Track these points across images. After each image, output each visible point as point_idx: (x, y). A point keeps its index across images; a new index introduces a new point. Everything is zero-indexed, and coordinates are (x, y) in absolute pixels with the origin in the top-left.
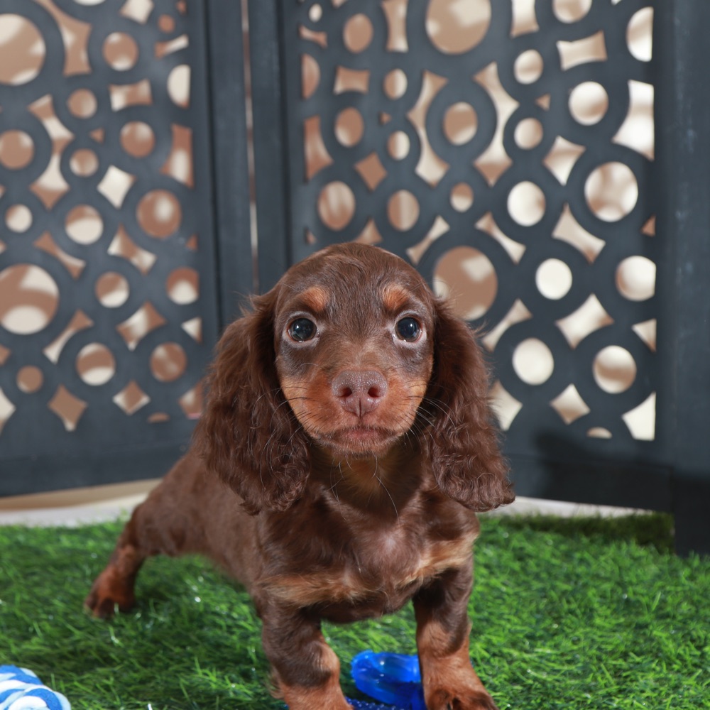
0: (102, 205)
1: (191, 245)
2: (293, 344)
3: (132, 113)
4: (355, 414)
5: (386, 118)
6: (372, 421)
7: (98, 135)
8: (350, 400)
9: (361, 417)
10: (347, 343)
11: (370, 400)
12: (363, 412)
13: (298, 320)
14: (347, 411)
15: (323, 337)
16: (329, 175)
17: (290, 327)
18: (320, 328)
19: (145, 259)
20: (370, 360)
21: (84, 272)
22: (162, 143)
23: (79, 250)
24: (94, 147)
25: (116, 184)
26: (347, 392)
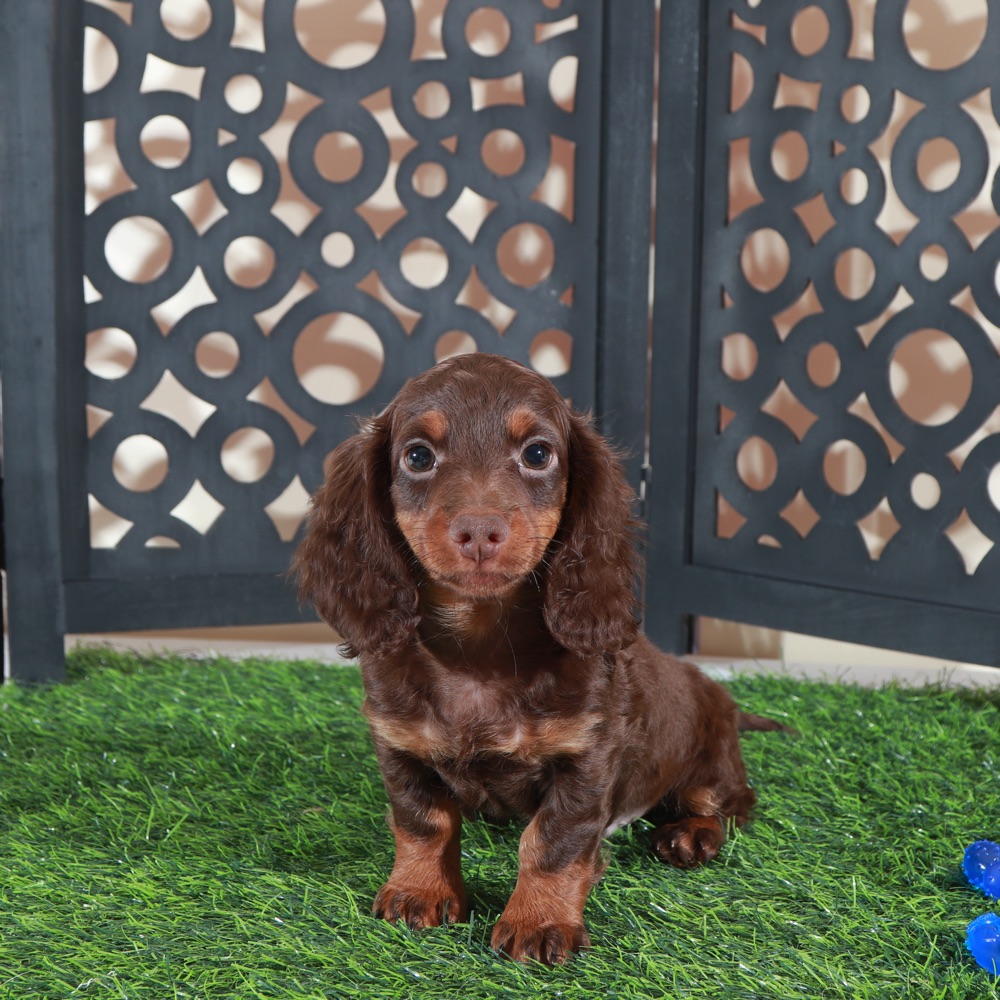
0: (448, 238)
1: (566, 300)
2: (411, 475)
3: (497, 116)
4: (474, 559)
5: (839, 148)
6: (492, 567)
7: (450, 144)
8: (469, 546)
9: (480, 563)
10: (467, 478)
11: (490, 546)
12: (482, 558)
13: (415, 448)
14: (465, 557)
15: (442, 469)
16: (758, 219)
17: (406, 454)
18: (440, 458)
19: (501, 314)
20: (492, 500)
21: (420, 325)
22: (535, 160)
23: (414, 296)
24: (443, 159)
25: (469, 212)
26: (466, 538)
